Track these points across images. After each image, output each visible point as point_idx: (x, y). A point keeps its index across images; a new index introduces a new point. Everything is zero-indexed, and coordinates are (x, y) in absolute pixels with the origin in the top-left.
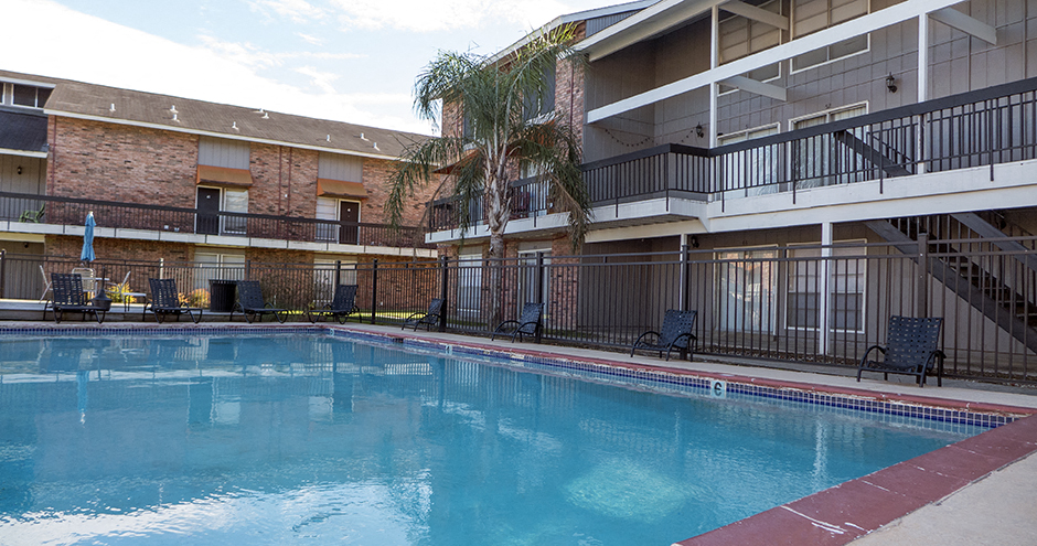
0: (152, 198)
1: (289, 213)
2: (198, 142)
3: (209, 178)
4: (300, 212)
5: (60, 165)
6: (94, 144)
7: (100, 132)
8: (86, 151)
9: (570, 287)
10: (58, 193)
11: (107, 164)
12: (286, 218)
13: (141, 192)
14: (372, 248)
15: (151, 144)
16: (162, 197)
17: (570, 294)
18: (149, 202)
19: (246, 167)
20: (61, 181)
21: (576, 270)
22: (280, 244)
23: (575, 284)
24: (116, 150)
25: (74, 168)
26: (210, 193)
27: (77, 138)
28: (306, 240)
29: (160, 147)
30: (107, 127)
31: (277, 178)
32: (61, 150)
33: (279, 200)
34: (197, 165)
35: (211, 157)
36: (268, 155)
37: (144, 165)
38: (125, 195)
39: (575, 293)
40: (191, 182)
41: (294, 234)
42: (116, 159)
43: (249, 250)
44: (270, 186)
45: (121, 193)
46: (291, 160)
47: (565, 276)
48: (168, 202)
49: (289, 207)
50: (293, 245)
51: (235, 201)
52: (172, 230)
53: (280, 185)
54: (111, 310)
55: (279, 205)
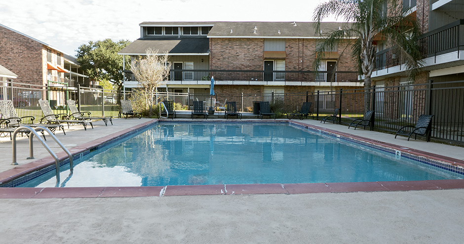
0: (247, 67)
1: (303, 69)
2: (264, 41)
3: (268, 57)
4: (308, 68)
5: (214, 57)
6: (225, 47)
7: (227, 42)
8: (222, 51)
9: (421, 102)
10: (214, 68)
11: (230, 55)
12: (302, 72)
13: (243, 65)
14: (341, 83)
15: (245, 45)
16: (251, 66)
17: (421, 105)
18: (246, 69)
19: (284, 50)
20: (215, 63)
21: (424, 92)
22: (298, 84)
23: (424, 100)
24: (233, 49)
25: (218, 58)
26: (269, 63)
27: (219, 46)
28: (311, 81)
29: (249, 45)
30: (229, 39)
31: (297, 53)
32: (214, 51)
33: (299, 63)
34: (264, 51)
35: (270, 47)
36: (293, 44)
37: (243, 54)
38: (237, 67)
39: (423, 105)
40: (262, 59)
41: (306, 78)
42: (233, 52)
43: (286, 87)
44: (295, 57)
45: (235, 66)
46: (303, 45)
47: (419, 95)
48: (253, 68)
49: (303, 66)
50: (304, 84)
51: (279, 66)
52: (255, 80)
53: (299, 57)
54: (215, 114)
55: (298, 65)
